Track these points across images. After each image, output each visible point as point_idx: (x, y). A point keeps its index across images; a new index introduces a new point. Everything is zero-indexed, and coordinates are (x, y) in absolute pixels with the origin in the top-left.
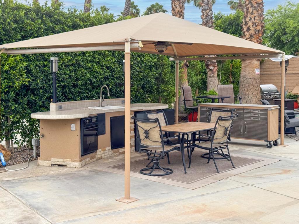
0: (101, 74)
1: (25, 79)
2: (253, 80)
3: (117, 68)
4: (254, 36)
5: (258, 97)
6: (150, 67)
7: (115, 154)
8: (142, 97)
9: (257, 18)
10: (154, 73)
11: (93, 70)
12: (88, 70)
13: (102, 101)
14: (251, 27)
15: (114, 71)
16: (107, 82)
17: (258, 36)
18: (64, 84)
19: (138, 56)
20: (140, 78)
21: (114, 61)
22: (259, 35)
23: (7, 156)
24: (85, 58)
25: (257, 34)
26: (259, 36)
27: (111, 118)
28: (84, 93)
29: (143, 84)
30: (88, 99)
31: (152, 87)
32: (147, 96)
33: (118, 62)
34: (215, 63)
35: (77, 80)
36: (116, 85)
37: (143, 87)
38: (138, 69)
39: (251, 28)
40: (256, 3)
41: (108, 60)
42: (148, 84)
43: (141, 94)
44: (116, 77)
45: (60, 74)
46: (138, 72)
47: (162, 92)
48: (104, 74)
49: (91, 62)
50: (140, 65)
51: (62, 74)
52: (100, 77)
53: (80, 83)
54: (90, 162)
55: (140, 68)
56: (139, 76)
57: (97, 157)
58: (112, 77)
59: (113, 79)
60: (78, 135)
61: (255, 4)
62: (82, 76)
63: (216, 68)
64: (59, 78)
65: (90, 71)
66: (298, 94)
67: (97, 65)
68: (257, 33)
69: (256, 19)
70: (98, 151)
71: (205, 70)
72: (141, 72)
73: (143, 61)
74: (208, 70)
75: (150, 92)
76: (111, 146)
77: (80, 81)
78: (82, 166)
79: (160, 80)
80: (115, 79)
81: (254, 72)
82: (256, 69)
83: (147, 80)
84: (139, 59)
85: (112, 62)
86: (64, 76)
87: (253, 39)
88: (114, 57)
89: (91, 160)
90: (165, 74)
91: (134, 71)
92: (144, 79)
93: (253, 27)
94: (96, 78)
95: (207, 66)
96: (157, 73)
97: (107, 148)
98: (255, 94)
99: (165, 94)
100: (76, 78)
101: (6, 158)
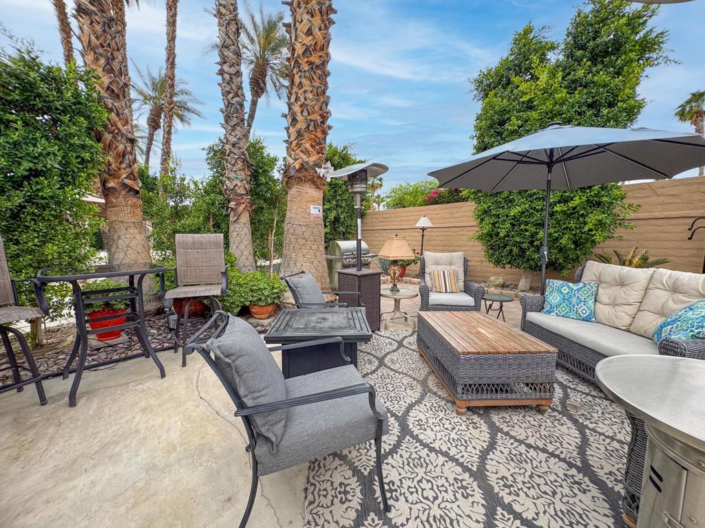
2: (304, 229)
4: (306, 135)
5: (316, 262)
9: (310, 96)
14: (299, 114)
17: (313, 137)
22: (317, 134)
25: (312, 131)
26: (316, 137)
39: (299, 118)
40: (307, 62)
61: (306, 65)
63: (244, 206)
66: (389, 257)
68: (311, 128)
69: (309, 98)
81: (308, 211)
82: (311, 207)
87: (303, 142)
93: (302, 115)
98: (310, 257)
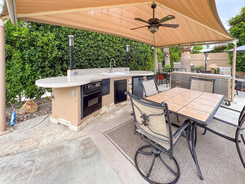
0: (114, 54)
1: (56, 53)
2: (187, 61)
3: (124, 51)
6: (142, 52)
7: (118, 107)
8: (137, 67)
10: (143, 55)
11: (109, 51)
12: (106, 51)
13: (111, 69)
15: (122, 53)
16: (118, 59)
18: (89, 58)
19: (135, 46)
20: (136, 57)
21: (122, 47)
23: (33, 109)
24: (104, 43)
27: (114, 81)
28: (104, 64)
29: (138, 61)
30: (107, 68)
31: (142, 62)
32: (139, 67)
33: (124, 48)
34: (168, 53)
35: (99, 56)
36: (123, 60)
37: (138, 62)
38: (135, 53)
41: (118, 46)
42: (140, 61)
43: (136, 66)
44: (123, 56)
45: (86, 52)
46: (135, 54)
47: (147, 65)
48: (116, 53)
49: (108, 46)
50: (136, 51)
51: (88, 52)
52: (113, 55)
53: (100, 58)
54: (93, 120)
55: (136, 52)
56: (136, 56)
57: (101, 113)
58: (120, 56)
59: (121, 57)
60: (77, 101)
62: (102, 54)
63: (169, 56)
64: (86, 54)
65: (108, 52)
67: (111, 48)
70: (102, 108)
71: (164, 56)
72: (137, 54)
73: (138, 49)
74: (165, 57)
75: (141, 65)
76: (115, 102)
77: (101, 56)
78: (81, 129)
79: (146, 59)
80: (123, 57)
82: (189, 56)
83: (139, 59)
84: (136, 47)
85: (121, 47)
86: (89, 53)
88: (122, 45)
89: (95, 118)
90: (149, 57)
91: (133, 53)
92: (138, 58)
94: (111, 56)
95: (165, 55)
96: (145, 56)
97: (110, 104)
99: (148, 66)
100: (98, 55)
101: (32, 111)
